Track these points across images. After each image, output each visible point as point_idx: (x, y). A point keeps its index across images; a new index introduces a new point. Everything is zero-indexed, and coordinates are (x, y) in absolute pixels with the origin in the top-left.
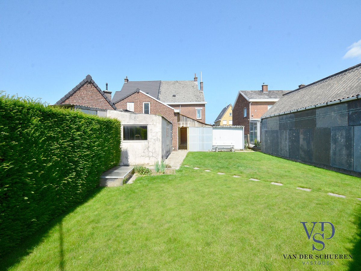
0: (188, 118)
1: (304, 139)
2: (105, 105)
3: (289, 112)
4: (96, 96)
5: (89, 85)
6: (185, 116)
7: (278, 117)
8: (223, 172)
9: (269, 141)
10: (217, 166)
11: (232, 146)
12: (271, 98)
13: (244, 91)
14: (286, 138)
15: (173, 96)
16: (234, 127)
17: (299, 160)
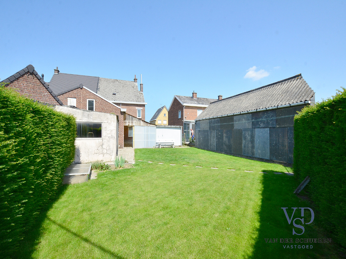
0: (134, 117)
1: (226, 137)
2: (49, 100)
3: (216, 117)
4: (39, 89)
5: (31, 76)
6: (131, 116)
7: (208, 120)
8: (173, 163)
9: (201, 138)
10: (167, 159)
11: (173, 143)
12: (199, 104)
13: (178, 96)
14: (214, 136)
15: (113, 94)
16: (170, 126)
17: (223, 152)
